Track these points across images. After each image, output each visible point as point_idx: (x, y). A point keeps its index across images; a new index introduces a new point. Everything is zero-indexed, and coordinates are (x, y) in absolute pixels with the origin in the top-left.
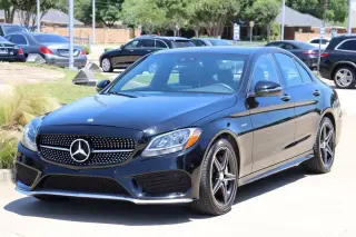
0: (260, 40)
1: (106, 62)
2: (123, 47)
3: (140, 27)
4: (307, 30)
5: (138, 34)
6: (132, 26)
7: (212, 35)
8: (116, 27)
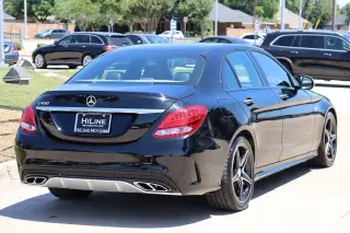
0: (193, 35)
1: (39, 58)
2: (56, 43)
3: (73, 22)
4: (238, 26)
5: (71, 30)
6: (65, 21)
7: (147, 30)
8: (49, 22)
